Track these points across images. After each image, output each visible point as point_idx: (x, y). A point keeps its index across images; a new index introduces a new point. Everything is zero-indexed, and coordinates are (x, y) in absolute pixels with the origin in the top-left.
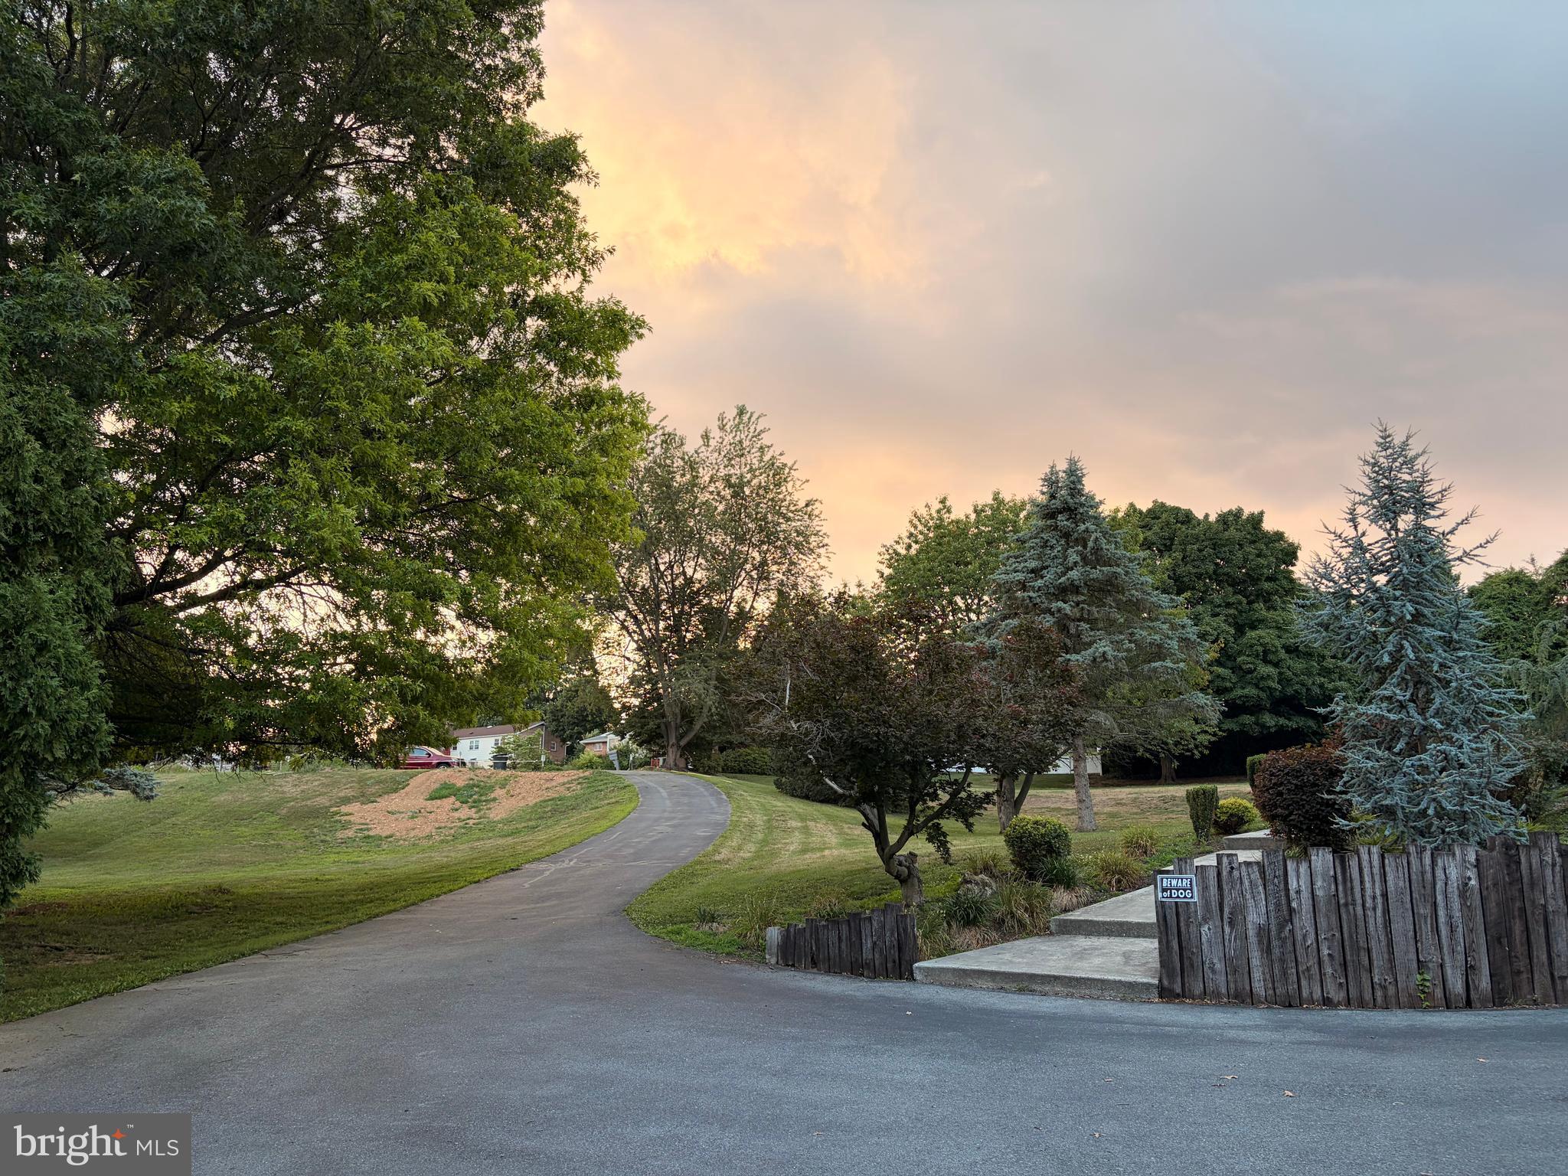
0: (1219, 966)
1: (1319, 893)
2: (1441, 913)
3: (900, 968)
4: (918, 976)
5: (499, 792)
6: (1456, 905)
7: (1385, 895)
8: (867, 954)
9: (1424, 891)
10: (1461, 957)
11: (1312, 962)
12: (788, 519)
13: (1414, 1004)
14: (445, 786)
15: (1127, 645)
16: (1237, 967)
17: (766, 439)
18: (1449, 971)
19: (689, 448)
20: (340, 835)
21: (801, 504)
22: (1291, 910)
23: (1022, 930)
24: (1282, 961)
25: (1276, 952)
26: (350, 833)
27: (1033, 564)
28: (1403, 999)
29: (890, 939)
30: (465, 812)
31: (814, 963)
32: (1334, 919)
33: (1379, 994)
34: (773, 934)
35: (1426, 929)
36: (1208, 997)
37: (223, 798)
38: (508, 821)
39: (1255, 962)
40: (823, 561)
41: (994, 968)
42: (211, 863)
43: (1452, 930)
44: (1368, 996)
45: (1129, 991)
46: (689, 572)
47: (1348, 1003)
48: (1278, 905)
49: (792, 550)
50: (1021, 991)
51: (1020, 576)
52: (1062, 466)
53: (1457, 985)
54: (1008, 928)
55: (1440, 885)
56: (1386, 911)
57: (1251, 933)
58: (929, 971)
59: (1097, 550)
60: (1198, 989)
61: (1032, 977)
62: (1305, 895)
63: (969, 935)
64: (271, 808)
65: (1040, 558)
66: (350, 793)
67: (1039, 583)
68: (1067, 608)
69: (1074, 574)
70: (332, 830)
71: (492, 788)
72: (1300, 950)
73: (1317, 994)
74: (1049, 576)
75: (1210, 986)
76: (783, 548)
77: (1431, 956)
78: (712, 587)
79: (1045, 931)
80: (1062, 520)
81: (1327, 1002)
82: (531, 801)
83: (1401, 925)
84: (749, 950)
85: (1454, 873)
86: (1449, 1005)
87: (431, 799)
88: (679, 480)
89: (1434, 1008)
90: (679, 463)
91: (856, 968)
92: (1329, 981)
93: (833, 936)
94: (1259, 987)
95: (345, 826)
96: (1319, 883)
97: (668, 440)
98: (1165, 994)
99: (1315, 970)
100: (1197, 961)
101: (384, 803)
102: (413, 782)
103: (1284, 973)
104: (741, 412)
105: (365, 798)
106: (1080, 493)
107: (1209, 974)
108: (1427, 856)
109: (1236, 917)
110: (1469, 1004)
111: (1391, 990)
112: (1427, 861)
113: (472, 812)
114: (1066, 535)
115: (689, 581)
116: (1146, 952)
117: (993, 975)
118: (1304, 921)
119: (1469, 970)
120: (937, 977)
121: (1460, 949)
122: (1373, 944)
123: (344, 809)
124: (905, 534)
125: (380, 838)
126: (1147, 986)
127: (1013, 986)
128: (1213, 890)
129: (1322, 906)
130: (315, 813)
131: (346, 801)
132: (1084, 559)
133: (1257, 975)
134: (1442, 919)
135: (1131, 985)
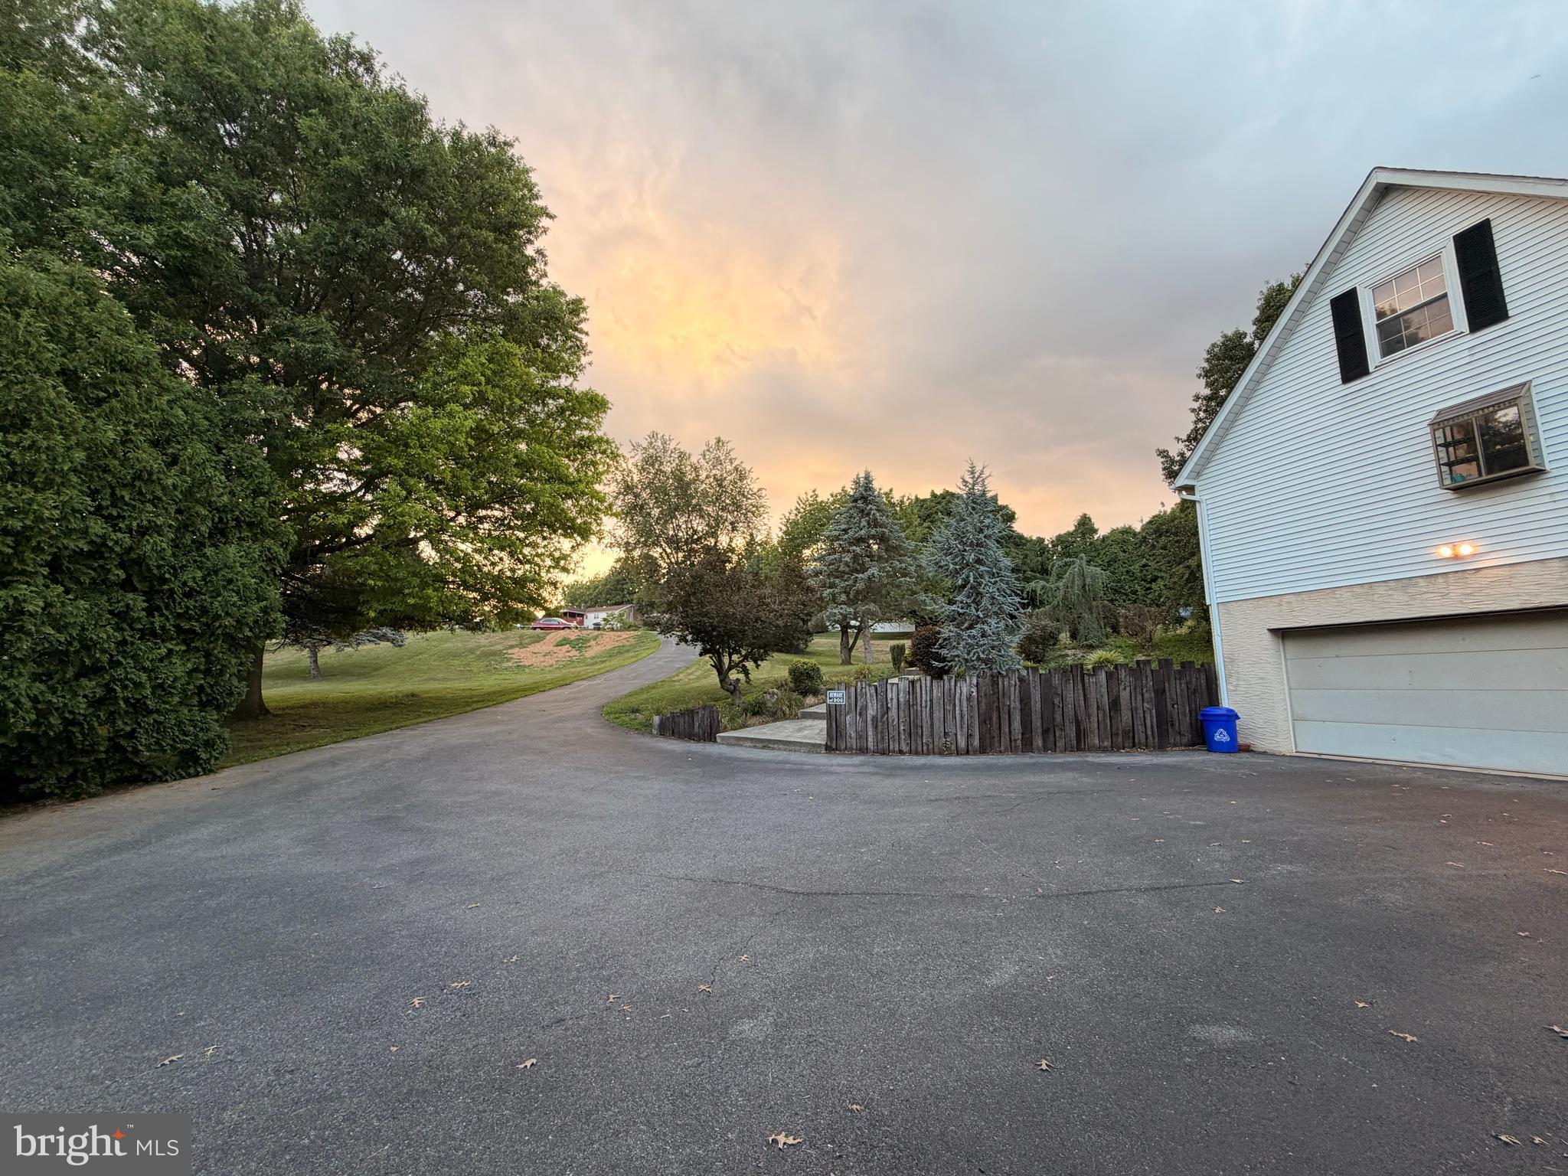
0: (853, 735)
1: (901, 699)
2: (957, 709)
3: (710, 737)
4: (718, 740)
5: (593, 643)
6: (965, 704)
7: (931, 701)
8: (696, 730)
9: (950, 698)
10: (965, 730)
11: (896, 733)
12: (748, 499)
13: (941, 753)
14: (565, 639)
15: (888, 569)
16: (861, 736)
17: (733, 455)
18: (959, 737)
19: (694, 459)
20: (505, 665)
21: (755, 490)
22: (888, 708)
23: (784, 717)
24: (882, 733)
25: (880, 728)
26: (510, 664)
27: (843, 527)
28: (936, 750)
29: (707, 722)
30: (574, 653)
31: (673, 734)
32: (907, 712)
33: (925, 748)
34: (656, 719)
35: (950, 716)
36: (848, 751)
37: (447, 645)
38: (592, 658)
39: (870, 733)
40: (766, 521)
41: (758, 737)
42: (434, 680)
43: (962, 717)
44: (920, 749)
45: (812, 748)
46: (695, 526)
47: (910, 752)
48: (882, 705)
49: (750, 514)
50: (764, 747)
51: (837, 533)
52: (862, 475)
53: (962, 744)
54: (776, 715)
55: (958, 695)
56: (931, 707)
57: (869, 719)
58: (723, 738)
59: (875, 520)
60: (843, 747)
61: (769, 741)
62: (895, 701)
63: (754, 720)
64: (472, 651)
65: (848, 523)
66: (514, 643)
67: (846, 536)
68: (858, 550)
69: (863, 532)
70: (502, 662)
71: (589, 641)
72: (891, 728)
73: (897, 749)
74: (851, 533)
75: (849, 745)
76: (745, 515)
77: (951, 730)
78: (707, 535)
79: (795, 717)
80: (860, 504)
81: (901, 752)
82: (608, 647)
83: (938, 715)
84: (645, 728)
85: (965, 690)
86: (958, 753)
87: (557, 646)
88: (689, 477)
89: (951, 754)
90: (689, 468)
91: (691, 736)
92: (902, 742)
93: (682, 720)
94: (871, 745)
95: (508, 660)
96: (901, 695)
97: (682, 456)
98: (829, 749)
99: (897, 737)
100: (843, 733)
101: (531, 648)
102: (548, 638)
103: (883, 738)
104: (719, 441)
105: (522, 645)
106: (870, 489)
107: (848, 739)
108: (953, 681)
109: (863, 712)
110: (968, 753)
111: (931, 747)
112: (953, 684)
113: (577, 653)
114: (862, 511)
115: (695, 532)
116: (821, 726)
117: (752, 739)
118: (893, 713)
119: (969, 736)
120: (728, 742)
121: (965, 726)
122: (924, 724)
123: (510, 651)
124: (793, 508)
125: (525, 666)
126: (820, 745)
127: (761, 745)
128: (853, 699)
129: (902, 706)
130: (494, 654)
131: (512, 647)
132: (869, 524)
133: (870, 739)
134: (958, 712)
135: (814, 745)
